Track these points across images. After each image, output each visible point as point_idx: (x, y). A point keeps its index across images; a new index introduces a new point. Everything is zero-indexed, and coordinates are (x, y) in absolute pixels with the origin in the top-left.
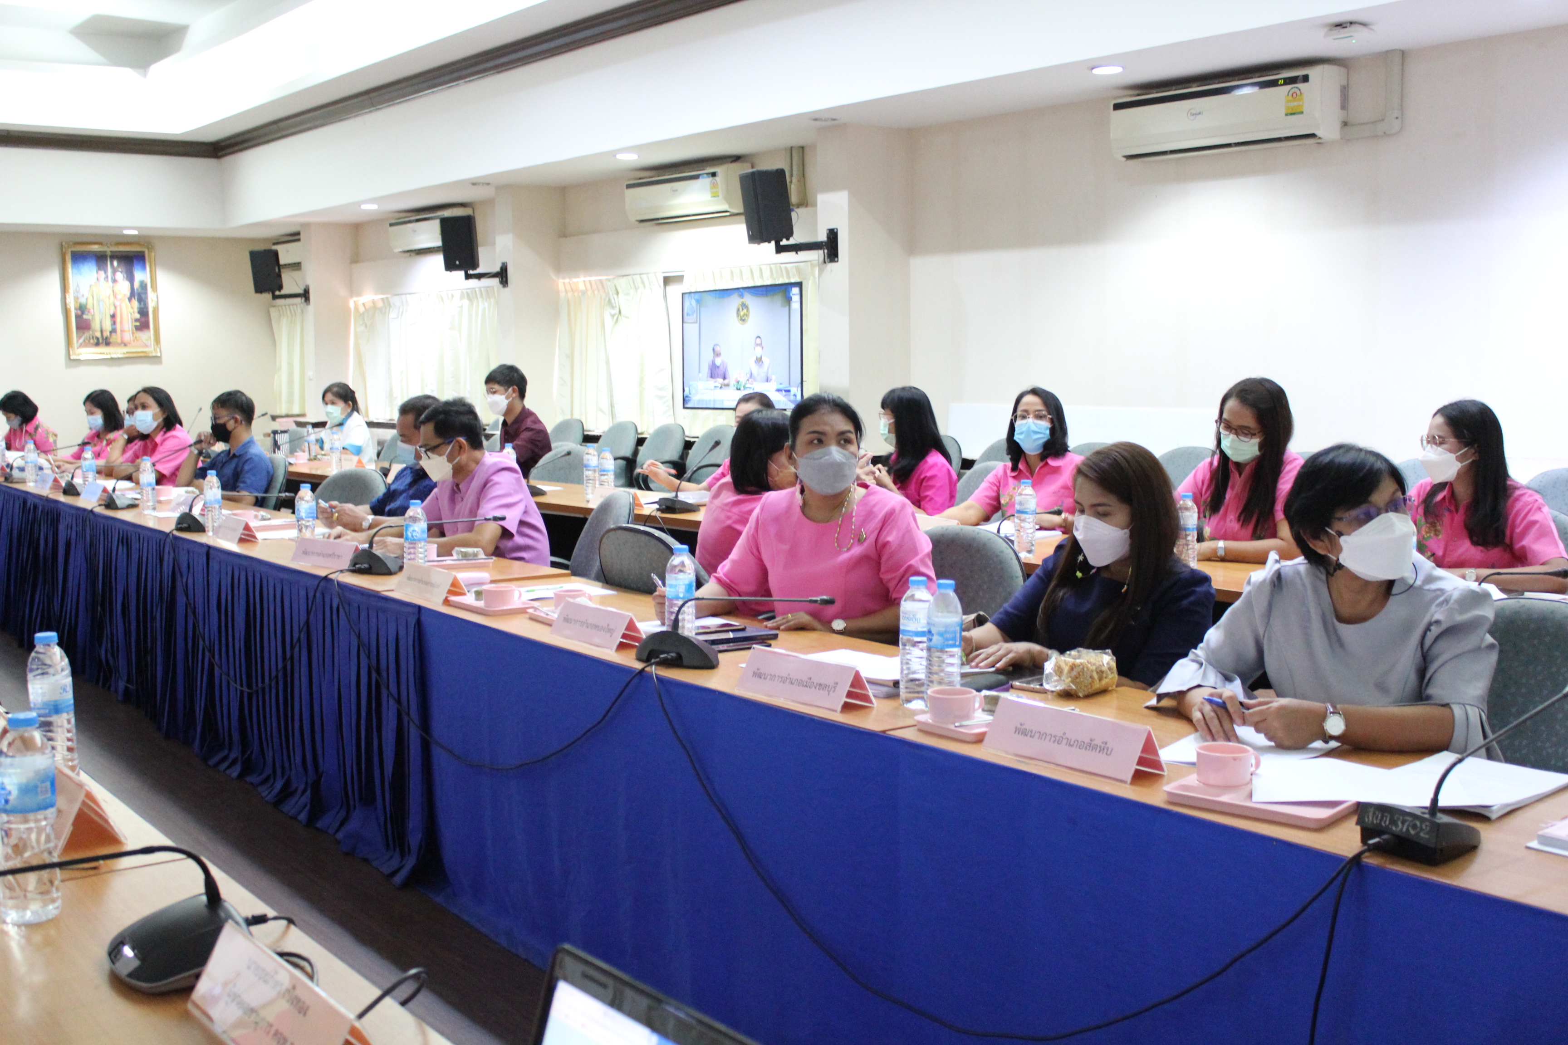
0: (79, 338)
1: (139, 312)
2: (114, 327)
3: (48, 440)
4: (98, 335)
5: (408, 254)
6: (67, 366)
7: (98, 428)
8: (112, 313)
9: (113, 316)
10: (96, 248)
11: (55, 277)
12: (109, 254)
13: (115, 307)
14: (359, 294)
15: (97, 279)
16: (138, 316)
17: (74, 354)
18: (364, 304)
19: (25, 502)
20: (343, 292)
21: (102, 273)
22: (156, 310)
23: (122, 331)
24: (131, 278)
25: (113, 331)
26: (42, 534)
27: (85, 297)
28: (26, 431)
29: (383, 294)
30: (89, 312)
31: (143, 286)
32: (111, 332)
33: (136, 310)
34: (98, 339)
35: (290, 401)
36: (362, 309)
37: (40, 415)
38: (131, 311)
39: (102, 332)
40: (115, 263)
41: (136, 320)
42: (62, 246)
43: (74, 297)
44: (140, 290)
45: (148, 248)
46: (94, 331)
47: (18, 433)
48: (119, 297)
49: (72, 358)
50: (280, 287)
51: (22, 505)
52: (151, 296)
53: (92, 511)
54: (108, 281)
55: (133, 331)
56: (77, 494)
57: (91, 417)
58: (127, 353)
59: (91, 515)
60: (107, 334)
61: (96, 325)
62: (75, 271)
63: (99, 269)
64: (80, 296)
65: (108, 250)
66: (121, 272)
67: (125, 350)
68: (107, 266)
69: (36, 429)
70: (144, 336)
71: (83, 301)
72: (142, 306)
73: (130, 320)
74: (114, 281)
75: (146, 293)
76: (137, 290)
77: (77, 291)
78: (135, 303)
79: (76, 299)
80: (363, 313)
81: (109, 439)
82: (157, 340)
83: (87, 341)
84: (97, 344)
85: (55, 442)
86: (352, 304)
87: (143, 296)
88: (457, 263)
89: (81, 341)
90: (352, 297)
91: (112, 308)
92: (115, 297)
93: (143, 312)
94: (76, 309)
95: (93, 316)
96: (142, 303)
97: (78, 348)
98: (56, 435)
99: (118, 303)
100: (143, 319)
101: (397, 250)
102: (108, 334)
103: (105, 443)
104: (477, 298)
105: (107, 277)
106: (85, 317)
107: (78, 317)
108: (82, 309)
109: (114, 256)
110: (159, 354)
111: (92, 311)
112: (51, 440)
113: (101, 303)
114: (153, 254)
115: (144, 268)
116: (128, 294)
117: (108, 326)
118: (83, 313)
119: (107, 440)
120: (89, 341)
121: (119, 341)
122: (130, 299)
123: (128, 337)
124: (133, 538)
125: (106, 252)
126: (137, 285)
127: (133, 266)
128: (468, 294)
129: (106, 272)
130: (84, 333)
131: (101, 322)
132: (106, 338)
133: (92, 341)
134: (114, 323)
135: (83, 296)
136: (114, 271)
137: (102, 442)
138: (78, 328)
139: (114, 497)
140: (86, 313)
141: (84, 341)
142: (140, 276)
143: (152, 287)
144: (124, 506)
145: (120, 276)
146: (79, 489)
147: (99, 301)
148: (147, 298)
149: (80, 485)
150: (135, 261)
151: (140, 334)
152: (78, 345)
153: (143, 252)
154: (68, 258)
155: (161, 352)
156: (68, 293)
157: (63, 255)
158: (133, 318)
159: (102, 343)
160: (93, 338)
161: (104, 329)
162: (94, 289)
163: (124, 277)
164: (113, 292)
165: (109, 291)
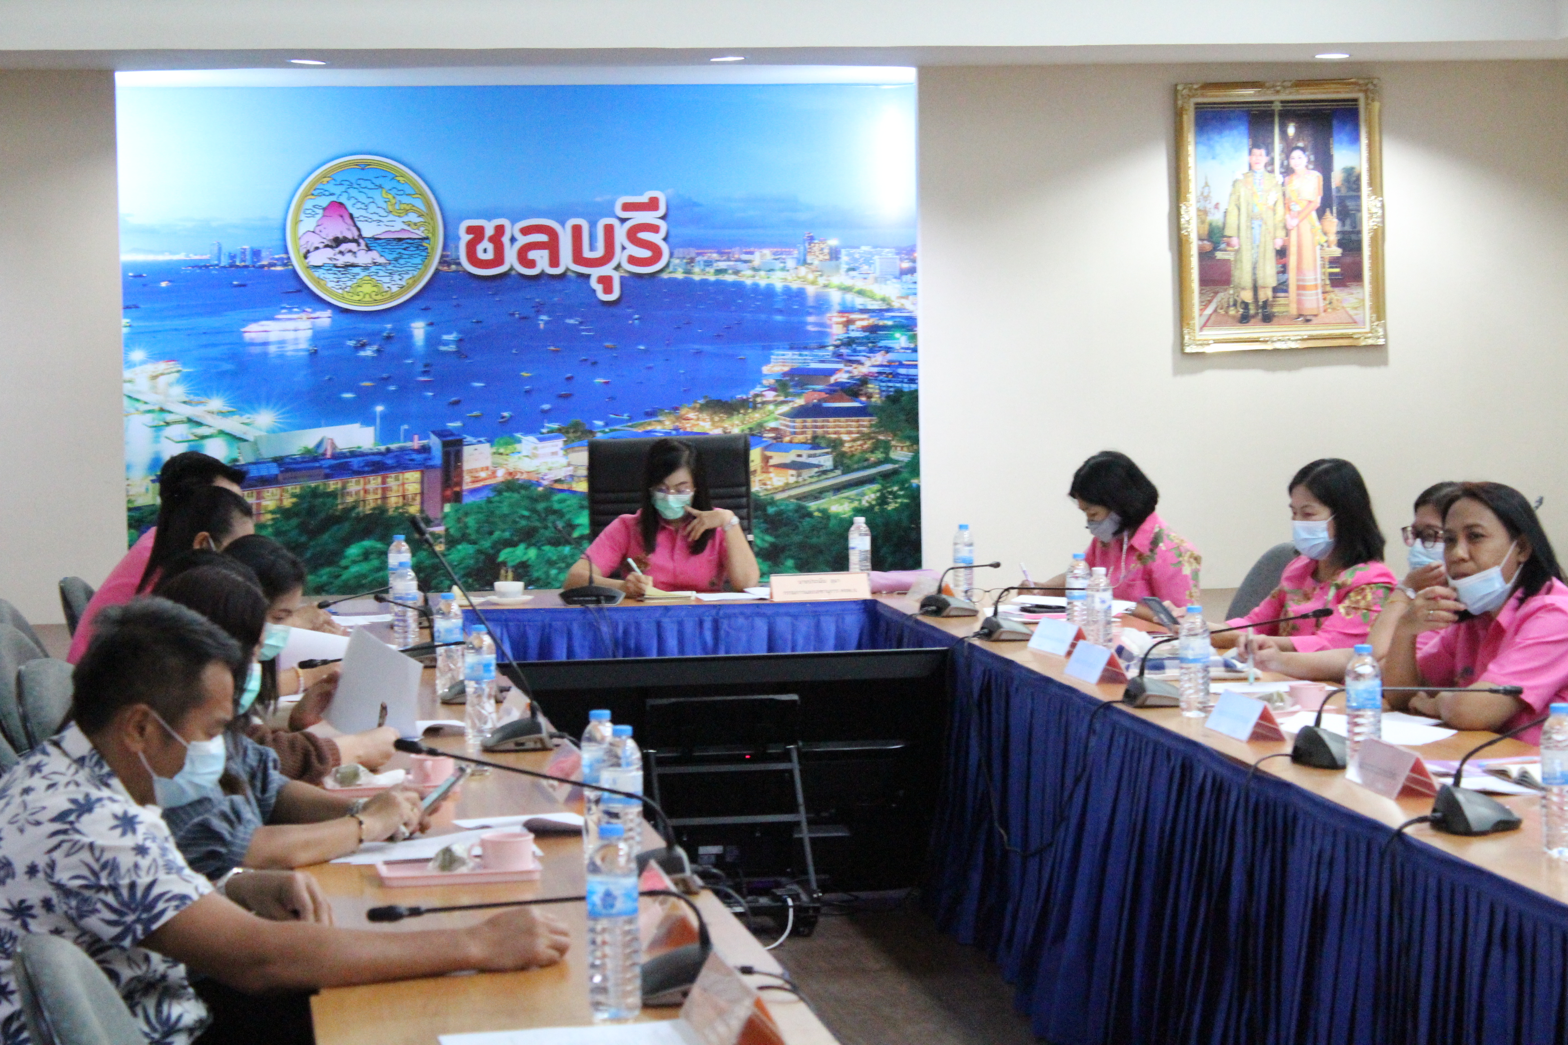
0: (1205, 305)
1: (1340, 244)
2: (1283, 278)
3: (1180, 570)
4: (1247, 296)
6: (1178, 371)
7: (1314, 554)
8: (1279, 244)
9: (1282, 253)
10: (1248, 94)
11: (1157, 165)
12: (1277, 107)
13: (1288, 233)
15: (1250, 167)
16: (1337, 252)
17: (1194, 342)
19: (1187, 768)
21: (1260, 155)
22: (1378, 237)
23: (1300, 288)
24: (1324, 164)
25: (1281, 288)
27: (1222, 208)
28: (1131, 548)
30: (1228, 244)
31: (1352, 180)
32: (1275, 290)
33: (1333, 238)
34: (1246, 305)
37: (1160, 509)
38: (1323, 239)
39: (1255, 289)
40: (1291, 130)
41: (1334, 262)
42: (1175, 91)
43: (1199, 210)
44: (1344, 192)
45: (1366, 91)
46: (1239, 289)
47: (1113, 553)
48: (1296, 208)
49: (1188, 350)
51: (1177, 775)
52: (1368, 202)
53: (1399, 834)
54: (1272, 172)
55: (1324, 285)
56: (1334, 765)
57: (1300, 524)
58: (1311, 338)
59: (1399, 847)
60: (1266, 294)
61: (1243, 275)
62: (1202, 149)
63: (1255, 145)
64: (1210, 206)
65: (1277, 97)
66: (1303, 150)
67: (1306, 331)
68: (1272, 131)
69: (1155, 542)
70: (1349, 298)
71: (1216, 218)
72: (1348, 228)
73: (1319, 262)
74: (1288, 171)
75: (1358, 198)
76: (1338, 189)
77: (1205, 196)
78: (1332, 223)
79: (1203, 213)
81: (1344, 585)
82: (1379, 309)
83: (1222, 312)
84: (1245, 319)
85: (1196, 573)
87: (1350, 204)
89: (1209, 311)
91: (1281, 233)
92: (1287, 208)
93: (1350, 242)
94: (1200, 238)
95: (1238, 252)
96: (1348, 222)
97: (1201, 329)
98: (1197, 559)
99: (1292, 223)
100: (1348, 260)
102: (1269, 294)
103: (1332, 592)
105: (1271, 162)
106: (1219, 255)
107: (1204, 256)
108: (1214, 237)
109: (1290, 113)
110: (1381, 342)
111: (1234, 241)
112: (1187, 570)
113: (1256, 224)
114: (1376, 105)
115: (1355, 139)
116: (1317, 201)
117: (1269, 276)
118: (1215, 249)
119: (1338, 587)
120: (1227, 312)
121: (1293, 310)
122: (1321, 213)
123: (1313, 301)
124: (1542, 941)
125: (1271, 102)
126: (1337, 178)
127: (1330, 135)
129: (1269, 151)
130: (1216, 293)
131: (1254, 268)
132: (1265, 303)
133: (1232, 311)
134: (1283, 270)
135: (1217, 206)
136: (1288, 151)
138: (1204, 282)
139: (1460, 797)
140: (1223, 246)
141: (1215, 311)
142: (1345, 157)
143: (1371, 183)
144: (1487, 826)
145: (1300, 159)
146: (1335, 748)
147: (1251, 218)
148: (1359, 210)
149: (1341, 739)
150: (1335, 123)
151: (1339, 294)
152: (1204, 319)
153: (1355, 100)
154: (1189, 119)
155: (1385, 336)
156: (1186, 200)
157: (1178, 114)
158: (1327, 257)
159: (1254, 316)
160: (1235, 305)
161: (1260, 282)
162: (1243, 191)
163: (1309, 162)
164: (1284, 195)
165: (1275, 195)
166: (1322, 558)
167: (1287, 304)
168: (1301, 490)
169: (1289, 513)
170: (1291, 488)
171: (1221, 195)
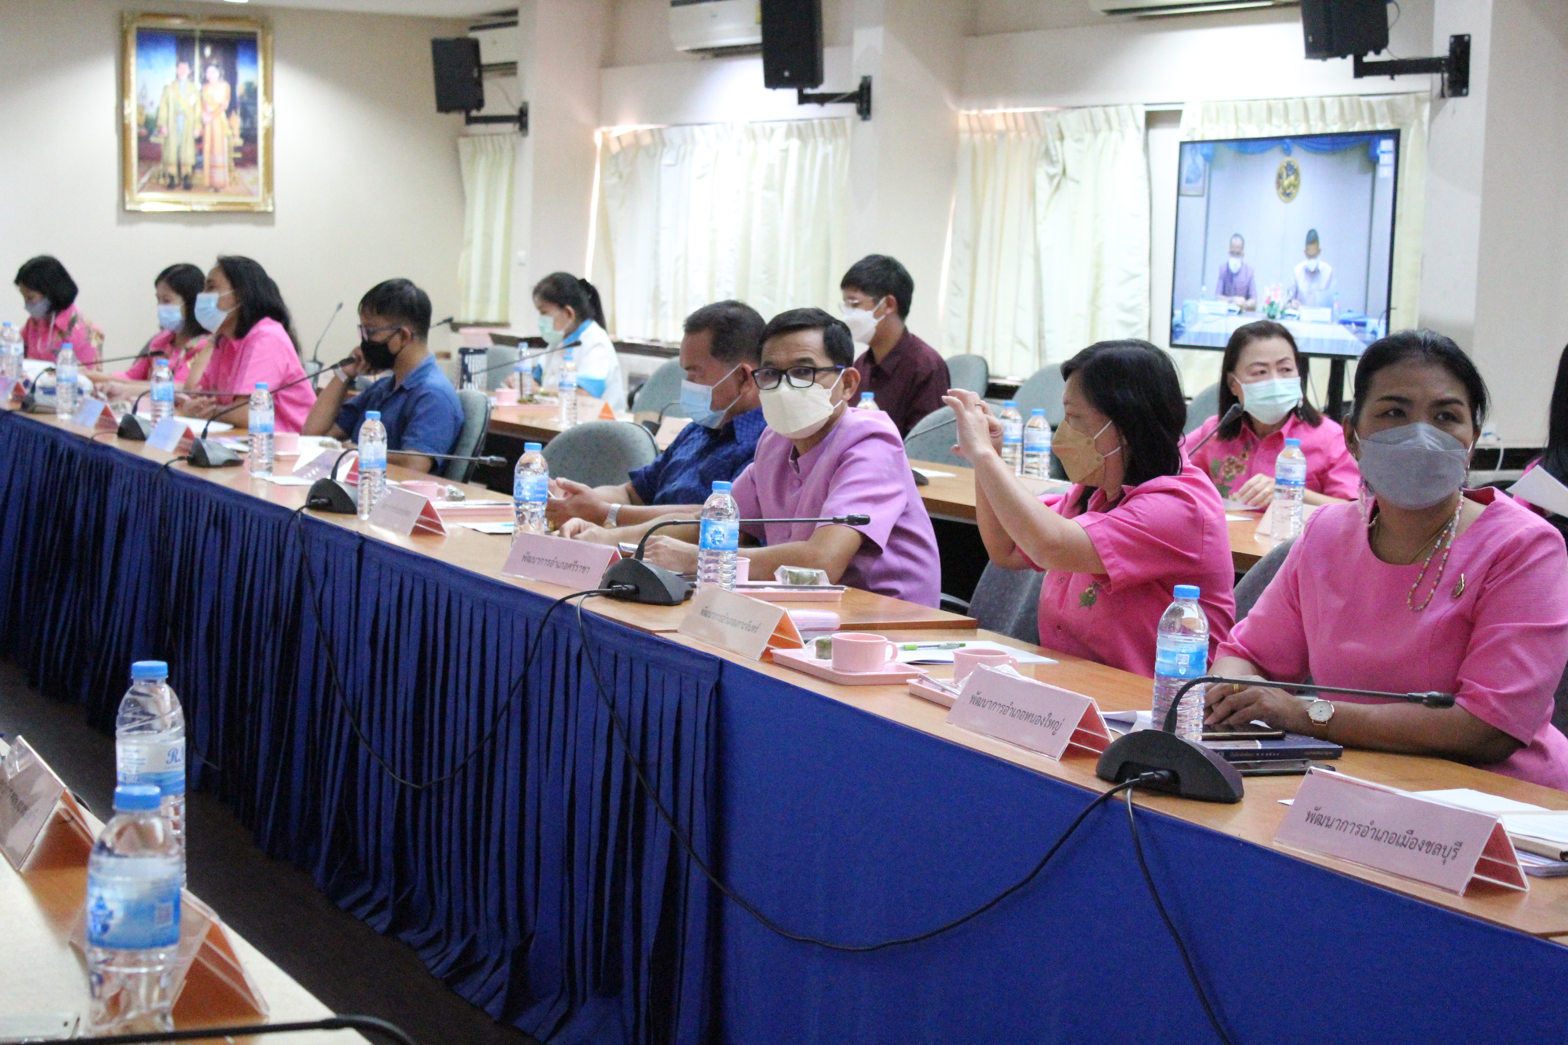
0: (141, 174)
1: (242, 136)
2: (199, 158)
4: (173, 170)
5: (700, 55)
6: (120, 221)
7: (173, 327)
8: (197, 134)
9: (199, 141)
10: (176, 23)
11: (108, 72)
12: (198, 34)
13: (204, 126)
14: (612, 122)
15: (177, 77)
16: (239, 142)
17: (132, 201)
18: (619, 138)
19: (54, 446)
20: (584, 116)
21: (185, 67)
22: (270, 134)
24: (231, 77)
25: (198, 166)
26: (79, 500)
27: (156, 104)
28: (55, 327)
29: (652, 123)
30: (160, 132)
31: (251, 91)
32: (194, 167)
33: (237, 132)
34: (172, 178)
35: (484, 300)
36: (615, 147)
38: (230, 132)
39: (179, 166)
40: (208, 51)
41: (237, 149)
42: (122, 19)
43: (138, 105)
44: (245, 98)
45: (263, 27)
46: (167, 164)
48: (211, 108)
49: (129, 207)
50: (480, 104)
51: (49, 450)
52: (263, 109)
53: (166, 467)
54: (194, 80)
55: (230, 166)
56: (141, 437)
57: (163, 308)
58: (219, 203)
59: (166, 477)
60: (187, 170)
61: (170, 154)
62: (142, 61)
63: (181, 60)
64: (146, 103)
65: (199, 27)
66: (217, 66)
67: (215, 198)
68: (193, 52)
69: (72, 323)
70: (246, 176)
71: (151, 112)
72: (248, 125)
73: (226, 149)
74: (204, 81)
75: (255, 104)
76: (242, 97)
77: (142, 96)
78: (237, 121)
79: (141, 108)
80: (618, 154)
81: (191, 348)
82: (269, 184)
83: (154, 181)
84: (171, 187)
85: (100, 347)
86: (598, 138)
87: (250, 108)
88: (787, 74)
89: (145, 179)
90: (599, 125)
91: (199, 127)
92: (204, 108)
93: (249, 136)
94: (139, 126)
95: (167, 138)
96: (248, 120)
97: (139, 192)
98: (102, 337)
99: (207, 119)
100: (248, 148)
101: (681, 48)
102: (189, 169)
103: (183, 354)
104: (815, 137)
105: (193, 74)
106: (153, 139)
107: (143, 140)
108: (149, 126)
109: (207, 39)
110: (270, 209)
111: (164, 130)
112: (94, 344)
113: (181, 118)
114: (270, 39)
115: (254, 61)
116: (226, 103)
117: (189, 156)
118: (150, 133)
119: (187, 350)
121: (207, 182)
122: (229, 113)
123: (221, 176)
124: (234, 518)
125: (192, 31)
126: (240, 89)
127: (236, 56)
128: (799, 129)
129: (191, 65)
130: (149, 168)
131: (179, 150)
132: (186, 177)
133: (162, 181)
134: (200, 152)
135: (152, 103)
136: (205, 66)
137: (178, 352)
138: (142, 158)
139: (205, 445)
140: (155, 132)
141: (150, 180)
142: (246, 74)
143: (265, 93)
144: (220, 463)
145: (214, 73)
146: (145, 429)
147: (177, 113)
148: (256, 112)
149: (147, 422)
150: (240, 49)
151: (241, 173)
152: (140, 186)
153: (255, 34)
154: (132, 39)
155: (273, 204)
156: (128, 97)
157: (124, 35)
158: (232, 146)
159: (179, 185)
160: (164, 176)
161: (183, 161)
162: (171, 94)
163: (221, 75)
164: (202, 99)
165: (194, 99)
166: (178, 332)
167: (202, 178)
168: (163, 284)
169: (155, 300)
170: (157, 283)
171: (155, 96)
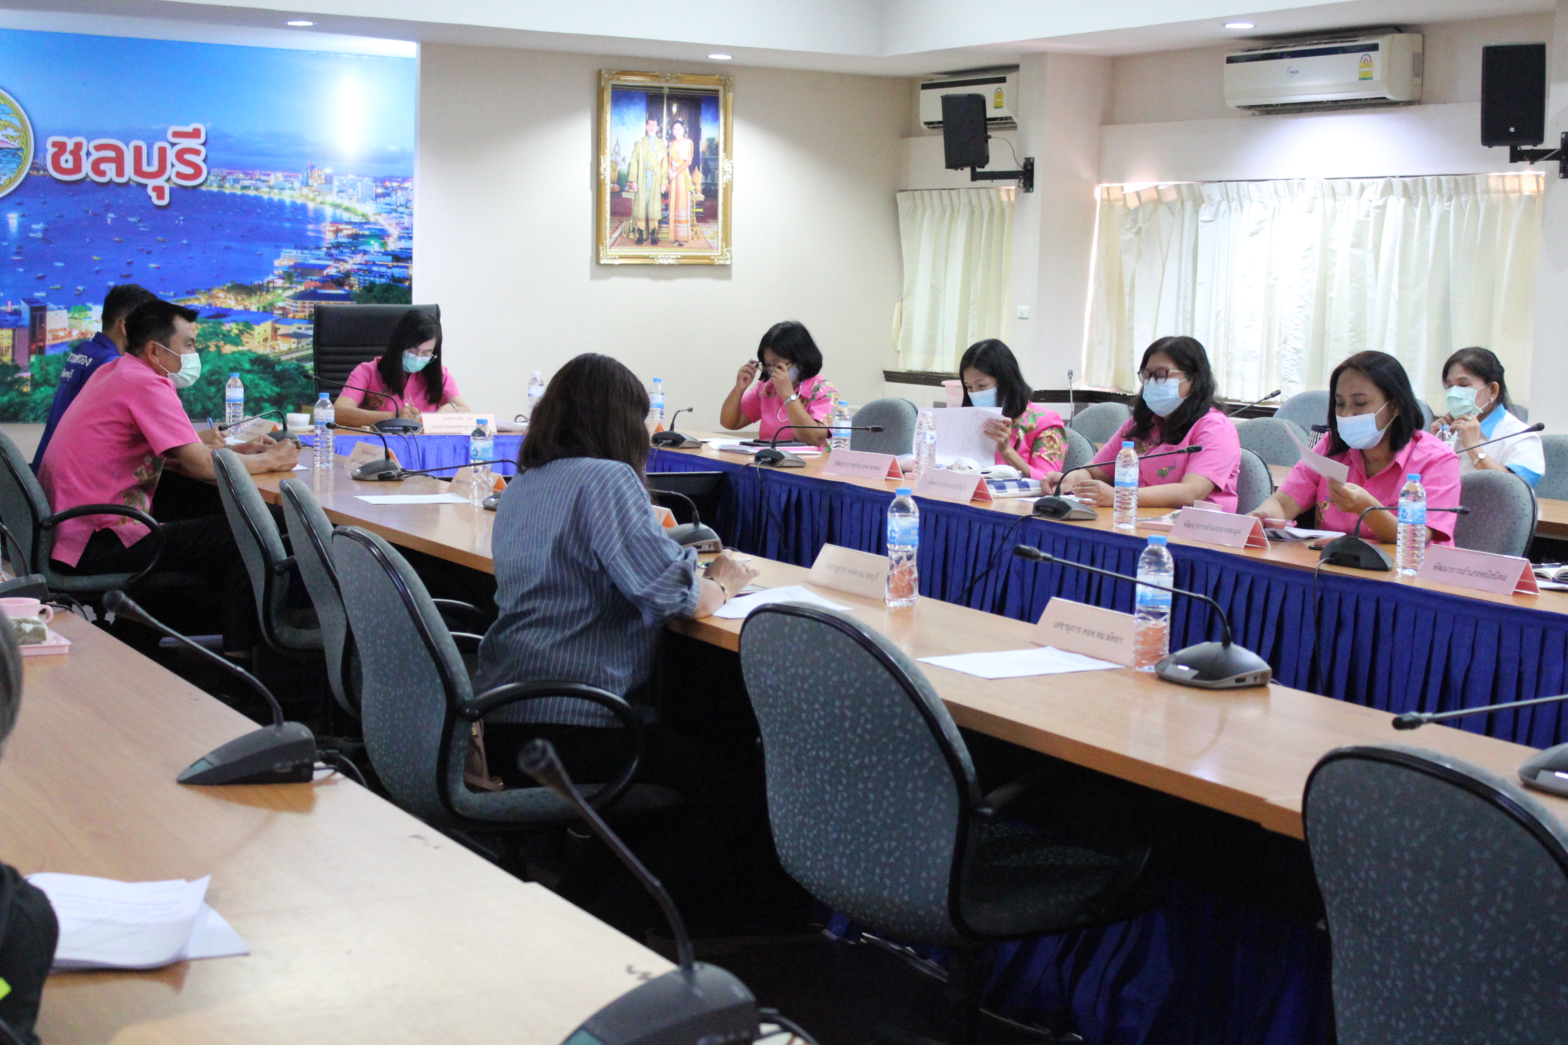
0: (614, 230)
1: (704, 192)
2: (666, 213)
4: (642, 225)
6: (593, 277)
8: (664, 189)
9: (665, 196)
10: (647, 81)
11: (584, 128)
12: (666, 91)
13: (670, 181)
14: (1120, 177)
15: (647, 133)
16: (702, 197)
17: (606, 257)
18: (1138, 194)
20: (1086, 172)
21: (654, 125)
22: (729, 189)
23: (677, 221)
24: (695, 134)
25: (664, 221)
27: (627, 161)
29: (1175, 180)
30: (630, 187)
31: (713, 147)
32: (660, 222)
33: (699, 188)
34: (640, 232)
36: (1133, 203)
38: (693, 188)
39: (647, 221)
40: (675, 109)
41: (699, 204)
42: (599, 74)
43: (612, 162)
44: (707, 155)
45: (724, 86)
46: (637, 219)
48: (676, 165)
49: (602, 262)
50: (985, 160)
52: (723, 163)
54: (661, 137)
55: (692, 221)
58: (683, 257)
60: (654, 225)
61: (639, 210)
62: (616, 117)
63: (650, 117)
64: (619, 160)
65: (666, 85)
66: (682, 123)
68: (662, 108)
70: (711, 231)
71: (623, 168)
72: (709, 181)
73: (689, 204)
74: (671, 138)
75: (717, 160)
76: (704, 153)
77: (616, 153)
78: (699, 177)
79: (614, 164)
80: (1136, 210)
82: (727, 239)
83: (625, 236)
84: (640, 242)
86: (1098, 192)
87: (711, 164)
88: (1512, 130)
89: (616, 235)
90: (1099, 182)
91: (665, 182)
92: (670, 164)
93: (710, 191)
94: (612, 182)
95: (636, 193)
96: (709, 177)
97: (611, 247)
99: (673, 175)
100: (708, 203)
102: (656, 224)
104: (1425, 194)
105: (661, 131)
106: (625, 195)
107: (615, 195)
108: (621, 181)
109: (673, 96)
110: (728, 263)
111: (635, 185)
113: (649, 174)
114: (730, 96)
115: (716, 118)
116: (690, 160)
117: (656, 213)
118: (622, 190)
120: (628, 237)
121: (672, 237)
122: (692, 169)
123: (684, 231)
125: (662, 88)
126: (703, 145)
127: (700, 114)
128: (1405, 186)
129: (660, 122)
130: (621, 222)
131: (647, 206)
132: (653, 231)
133: (631, 236)
134: (666, 208)
135: (624, 159)
136: (672, 123)
138: (613, 214)
140: (627, 188)
141: (621, 234)
142: (709, 131)
143: (725, 150)
145: (679, 130)
147: (646, 170)
148: (717, 169)
150: (703, 105)
151: (702, 228)
152: (613, 240)
153: (717, 91)
154: (608, 96)
155: (731, 259)
156: (604, 153)
157: (600, 91)
158: (695, 201)
159: (646, 240)
160: (634, 231)
161: (650, 216)
162: (641, 149)
163: (685, 132)
164: (668, 154)
165: (663, 154)
167: (667, 233)
171: (627, 152)
